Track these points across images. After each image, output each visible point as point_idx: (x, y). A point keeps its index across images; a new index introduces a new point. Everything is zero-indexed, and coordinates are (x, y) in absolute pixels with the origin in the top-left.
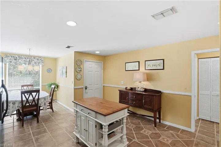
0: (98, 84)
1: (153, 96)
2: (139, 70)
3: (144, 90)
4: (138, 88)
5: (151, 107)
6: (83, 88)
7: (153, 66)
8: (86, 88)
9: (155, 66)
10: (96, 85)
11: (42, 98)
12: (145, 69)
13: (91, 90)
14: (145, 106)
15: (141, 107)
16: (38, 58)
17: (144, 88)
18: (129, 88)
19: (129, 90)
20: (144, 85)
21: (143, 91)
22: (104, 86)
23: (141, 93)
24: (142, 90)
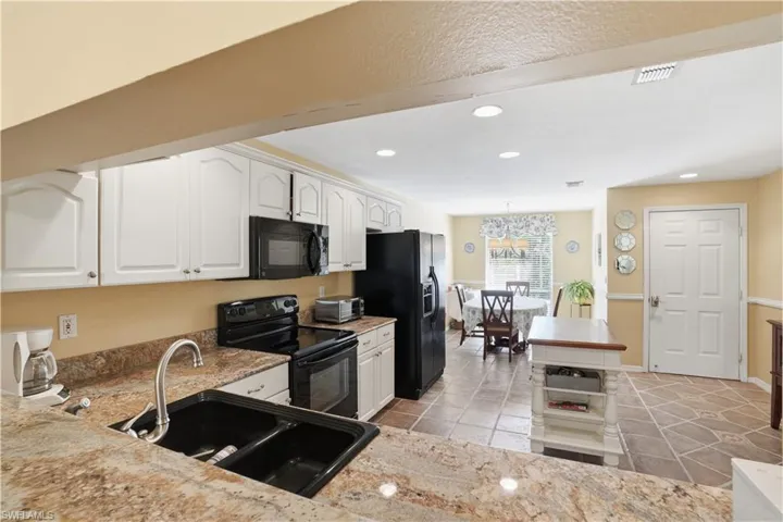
6: (642, 301)
10: (707, 294)
11: (520, 311)
13: (681, 313)
16: (541, 216)
22: (752, 304)
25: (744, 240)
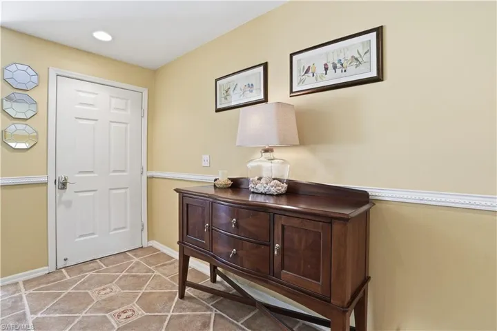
0: (123, 171)
1: (330, 220)
2: (265, 100)
3: (283, 188)
4: (260, 179)
5: (315, 286)
6: (46, 184)
7: (326, 69)
8: (64, 185)
9: (335, 68)
10: (114, 171)
12: (291, 91)
13: (92, 194)
14: (287, 275)
15: (264, 275)
17: (286, 177)
18: (224, 180)
19: (224, 189)
20: (285, 162)
21: (279, 195)
22: (150, 178)
23: (271, 202)
24: (273, 190)
25: (145, 120)
